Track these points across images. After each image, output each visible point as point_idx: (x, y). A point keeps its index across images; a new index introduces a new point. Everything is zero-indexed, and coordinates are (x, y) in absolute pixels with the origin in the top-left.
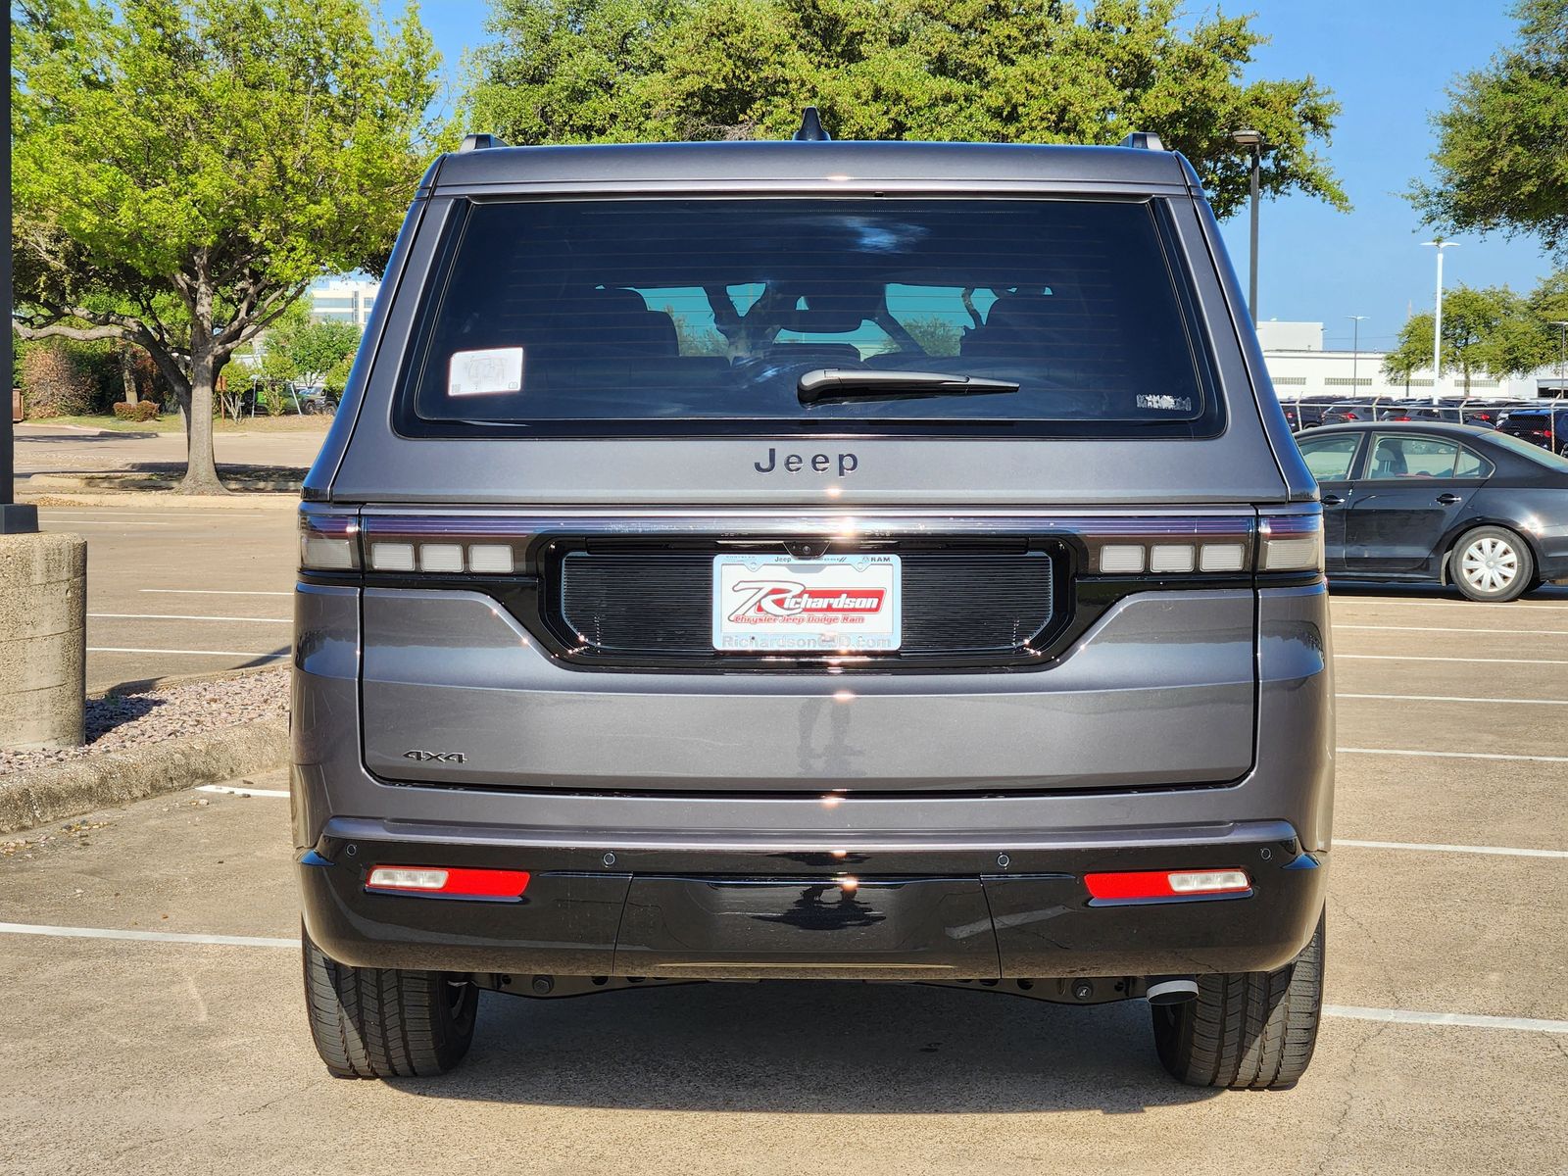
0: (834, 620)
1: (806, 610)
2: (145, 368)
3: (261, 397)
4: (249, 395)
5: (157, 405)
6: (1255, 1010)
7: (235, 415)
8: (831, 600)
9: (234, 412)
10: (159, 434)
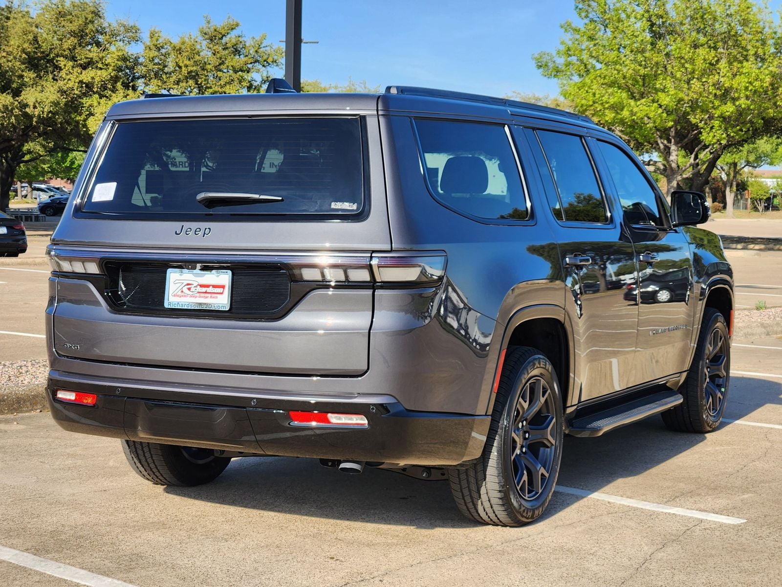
0: (207, 297)
1: (199, 292)
2: (719, 186)
3: (776, 201)
4: (768, 200)
5: (722, 205)
6: (473, 487)
7: (761, 210)
8: (207, 289)
9: (760, 208)
10: (715, 219)
